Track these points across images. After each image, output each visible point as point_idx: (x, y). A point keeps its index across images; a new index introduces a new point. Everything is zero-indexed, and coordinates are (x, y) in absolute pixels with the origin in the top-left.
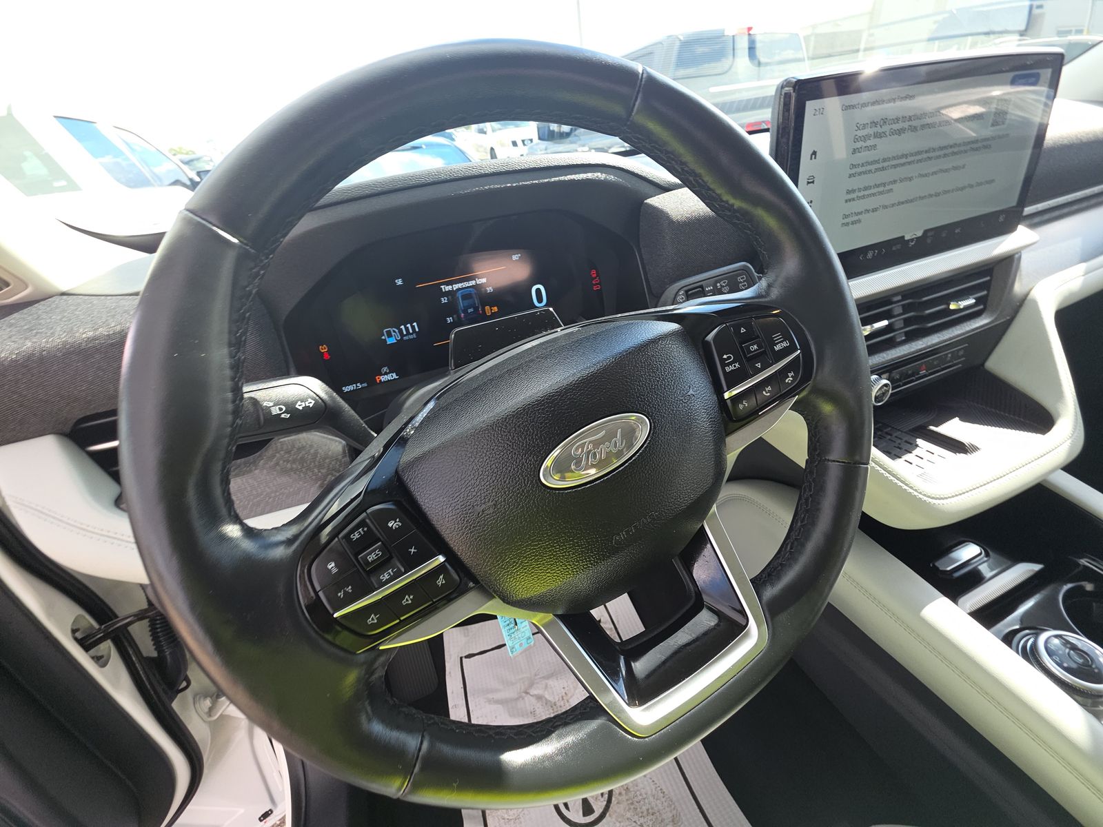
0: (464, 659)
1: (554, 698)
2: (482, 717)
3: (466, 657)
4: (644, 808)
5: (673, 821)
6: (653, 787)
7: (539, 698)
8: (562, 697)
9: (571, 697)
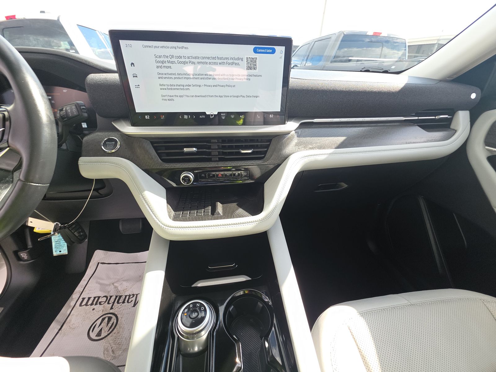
0: (100, 264)
1: (121, 289)
2: (90, 287)
3: (101, 263)
4: (119, 341)
5: (124, 350)
6: (128, 335)
7: (116, 287)
8: (124, 290)
9: (127, 291)
